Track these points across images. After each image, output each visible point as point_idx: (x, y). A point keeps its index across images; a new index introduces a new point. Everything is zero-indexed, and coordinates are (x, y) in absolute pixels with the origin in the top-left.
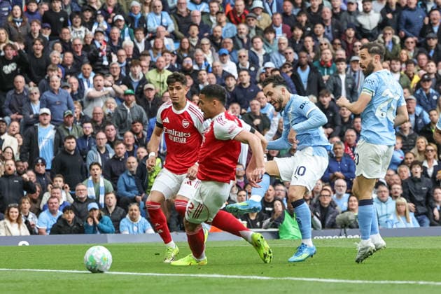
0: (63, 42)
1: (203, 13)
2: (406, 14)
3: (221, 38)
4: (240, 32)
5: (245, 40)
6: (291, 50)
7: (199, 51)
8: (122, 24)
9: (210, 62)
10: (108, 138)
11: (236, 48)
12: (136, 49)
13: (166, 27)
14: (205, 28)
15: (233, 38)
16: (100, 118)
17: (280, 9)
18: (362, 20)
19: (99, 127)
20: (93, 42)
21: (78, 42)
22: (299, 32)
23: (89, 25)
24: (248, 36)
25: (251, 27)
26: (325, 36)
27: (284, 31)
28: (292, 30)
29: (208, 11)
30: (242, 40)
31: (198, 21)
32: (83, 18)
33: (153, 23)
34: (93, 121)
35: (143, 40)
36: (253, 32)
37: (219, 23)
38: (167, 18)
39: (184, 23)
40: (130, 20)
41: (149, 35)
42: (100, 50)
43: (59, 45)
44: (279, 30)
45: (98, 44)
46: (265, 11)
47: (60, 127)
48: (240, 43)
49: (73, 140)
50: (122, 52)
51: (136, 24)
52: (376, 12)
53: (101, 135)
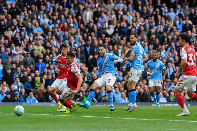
0: (4, 36)
1: (53, 28)
2: (123, 29)
3: (59, 36)
4: (65, 34)
5: (67, 37)
6: (83, 41)
7: (52, 41)
8: (25, 31)
9: (55, 44)
10: (21, 69)
11: (64, 40)
12: (30, 39)
13: (40, 32)
14: (53, 33)
15: (63, 36)
16: (18, 62)
17: (79, 27)
18: (108, 31)
19: (18, 66)
20: (15, 35)
21: (10, 36)
22: (86, 35)
23: (13, 31)
24: (68, 36)
25: (69, 33)
26: (95, 36)
27: (81, 34)
28: (83, 34)
29: (54, 27)
30: (66, 37)
31: (51, 30)
32: (11, 28)
34: (16, 64)
35: (32, 36)
36: (70, 35)
37: (58, 31)
38: (40, 29)
39: (46, 31)
40: (27, 29)
41: (34, 35)
43: (3, 37)
44: (79, 34)
45: (17, 36)
46: (74, 27)
47: (5, 65)
48: (65, 38)
49: (10, 70)
50: (25, 40)
51: (30, 31)
52: (112, 28)
53: (19, 68)
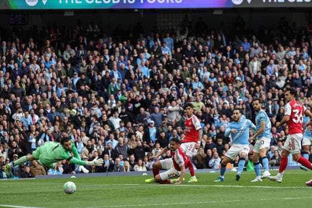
0: (159, 94)
1: (215, 82)
2: (295, 81)
3: (222, 92)
4: (229, 89)
5: (232, 92)
6: (250, 96)
7: (213, 97)
8: (183, 87)
9: (218, 101)
10: (178, 132)
11: (228, 95)
12: (188, 96)
13: (200, 88)
14: (215, 88)
15: (227, 92)
16: (174, 124)
17: (245, 80)
18: (278, 84)
19: (175, 128)
20: (171, 94)
21: (165, 94)
22: (252, 89)
23: (169, 87)
24: (232, 91)
25: (233, 87)
26: (263, 90)
27: (247, 88)
28: (250, 88)
29: (216, 81)
30: (230, 92)
31: (213, 85)
32: (167, 84)
33: (195, 86)
34: (172, 125)
35: (191, 93)
36: (235, 89)
37: (221, 86)
38: (200, 84)
39: (207, 85)
40: (186, 85)
41: (193, 91)
42: (174, 98)
43: (158, 96)
44: (245, 88)
45: (173, 95)
46: (240, 81)
49: (164, 133)
50: (183, 98)
51: (189, 87)
52: (283, 80)
53: (175, 131)
